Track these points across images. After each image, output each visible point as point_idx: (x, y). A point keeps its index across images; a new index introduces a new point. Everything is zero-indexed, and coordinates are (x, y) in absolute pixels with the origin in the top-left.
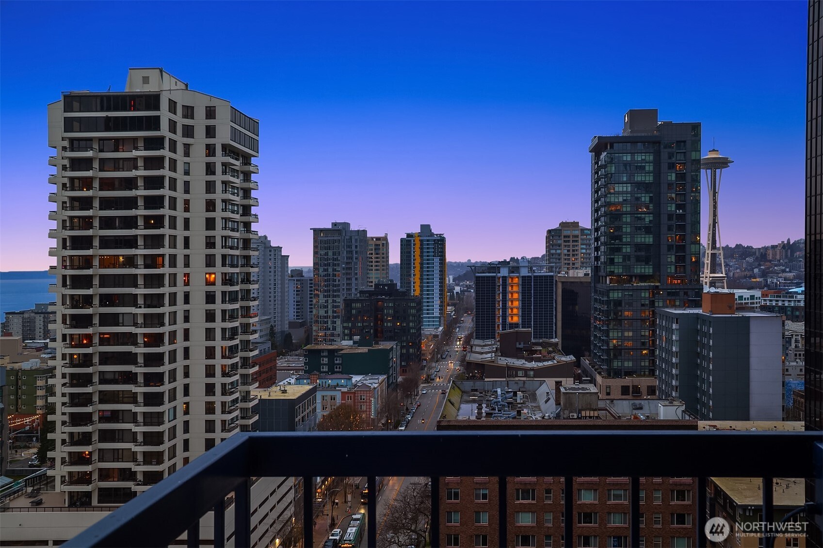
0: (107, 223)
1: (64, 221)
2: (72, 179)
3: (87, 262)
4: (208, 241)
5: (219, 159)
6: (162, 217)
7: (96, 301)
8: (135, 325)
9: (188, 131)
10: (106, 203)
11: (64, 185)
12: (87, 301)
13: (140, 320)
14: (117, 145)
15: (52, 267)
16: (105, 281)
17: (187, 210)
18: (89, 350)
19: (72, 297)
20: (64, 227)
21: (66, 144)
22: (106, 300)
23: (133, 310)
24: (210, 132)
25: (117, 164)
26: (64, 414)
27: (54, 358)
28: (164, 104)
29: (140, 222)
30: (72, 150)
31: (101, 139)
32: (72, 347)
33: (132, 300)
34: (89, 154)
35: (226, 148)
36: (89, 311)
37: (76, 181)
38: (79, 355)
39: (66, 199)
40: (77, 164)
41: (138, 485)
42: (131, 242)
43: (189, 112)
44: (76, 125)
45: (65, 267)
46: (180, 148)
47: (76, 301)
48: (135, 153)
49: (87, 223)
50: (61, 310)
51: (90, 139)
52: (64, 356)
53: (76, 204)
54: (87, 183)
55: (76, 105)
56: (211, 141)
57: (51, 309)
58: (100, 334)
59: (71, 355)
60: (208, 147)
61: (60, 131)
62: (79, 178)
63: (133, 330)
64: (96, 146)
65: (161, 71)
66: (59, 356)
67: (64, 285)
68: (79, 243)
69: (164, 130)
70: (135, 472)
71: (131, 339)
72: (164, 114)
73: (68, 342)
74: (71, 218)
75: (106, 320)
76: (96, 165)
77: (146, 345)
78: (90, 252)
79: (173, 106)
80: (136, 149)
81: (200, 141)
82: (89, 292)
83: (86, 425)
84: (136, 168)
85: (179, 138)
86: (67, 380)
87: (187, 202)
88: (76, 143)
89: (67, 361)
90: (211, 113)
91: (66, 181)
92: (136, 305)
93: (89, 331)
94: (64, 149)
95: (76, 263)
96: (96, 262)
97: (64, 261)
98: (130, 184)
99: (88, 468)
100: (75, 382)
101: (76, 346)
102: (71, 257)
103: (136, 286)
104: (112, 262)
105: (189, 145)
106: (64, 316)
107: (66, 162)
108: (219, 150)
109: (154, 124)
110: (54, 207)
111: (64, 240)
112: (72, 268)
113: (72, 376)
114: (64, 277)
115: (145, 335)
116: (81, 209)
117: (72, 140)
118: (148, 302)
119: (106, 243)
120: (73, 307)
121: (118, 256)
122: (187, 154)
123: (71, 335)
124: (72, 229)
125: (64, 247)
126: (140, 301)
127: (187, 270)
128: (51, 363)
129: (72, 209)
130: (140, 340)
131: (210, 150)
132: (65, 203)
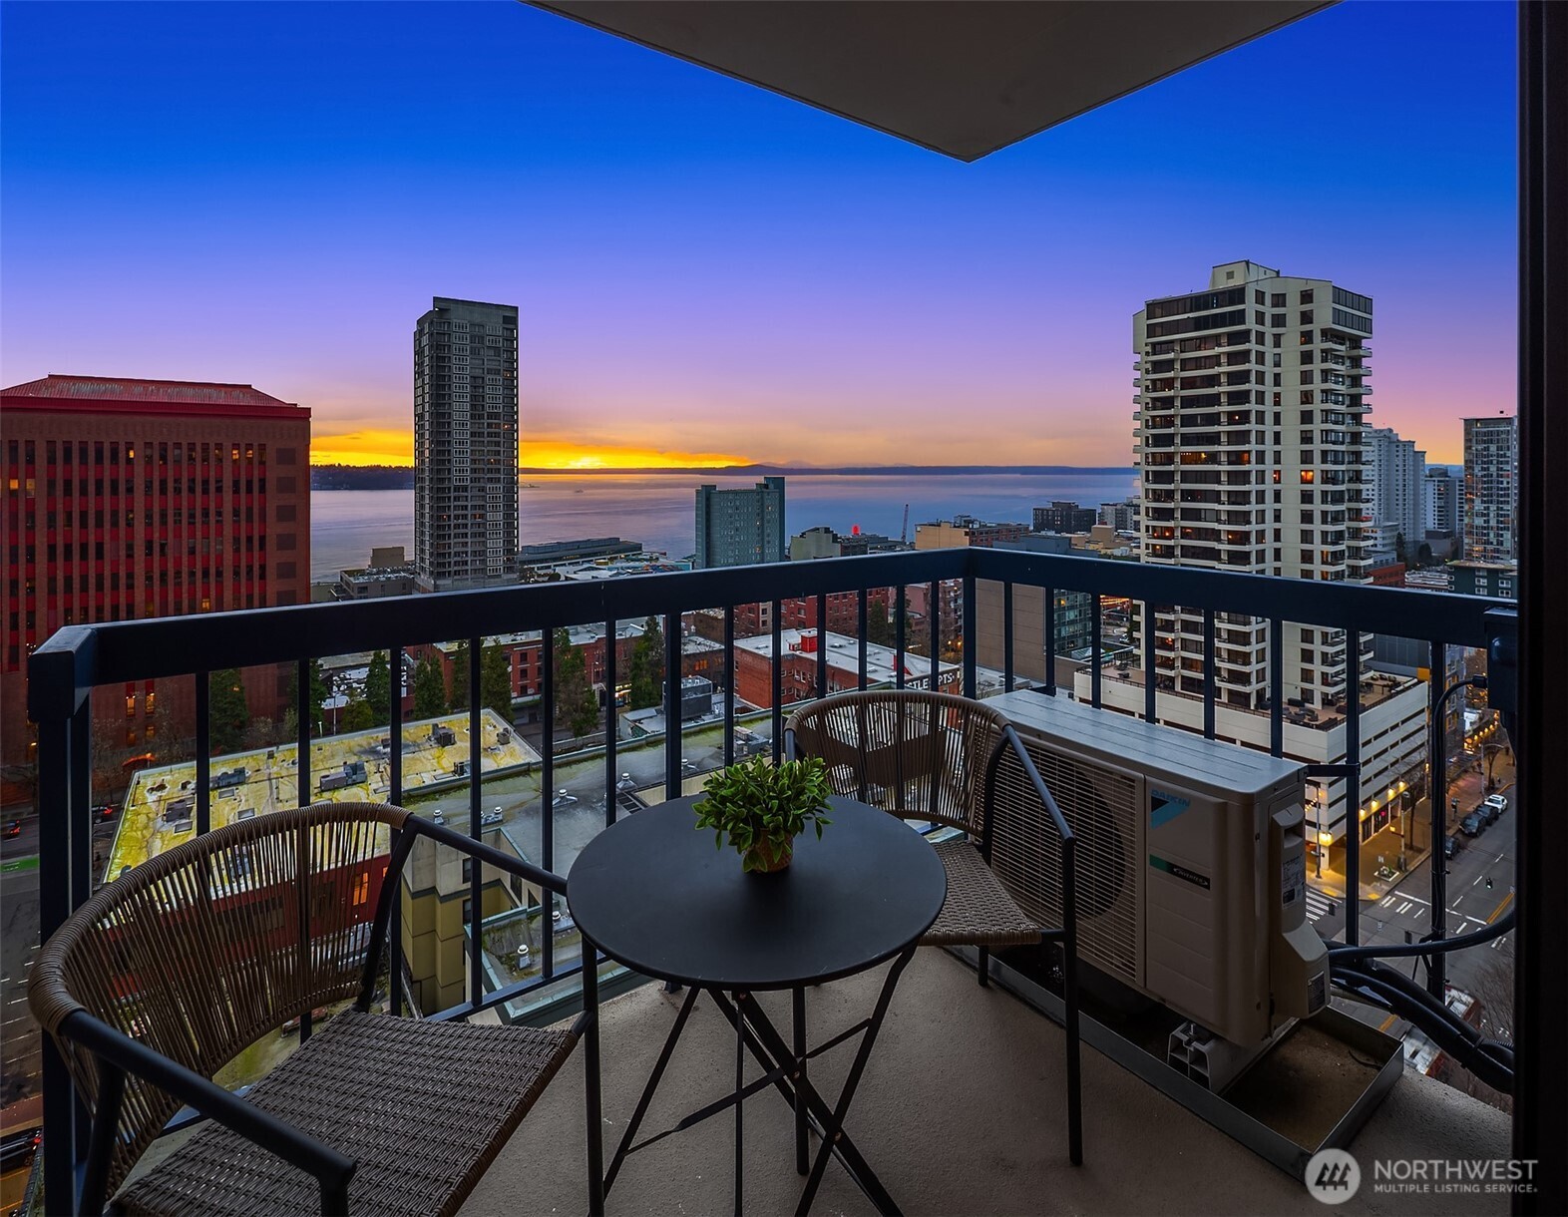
0: (1188, 421)
1: (1147, 421)
2: (1154, 381)
3: (1169, 459)
4: (1304, 436)
5: (1318, 345)
6: (1248, 412)
7: (1178, 496)
8: (1219, 521)
9: (1279, 321)
10: (1188, 402)
11: (1147, 387)
12: (1169, 495)
13: (1224, 517)
14: (1201, 343)
15: (1136, 464)
16: (1186, 477)
17: (1277, 403)
18: (1171, 543)
19: (1154, 491)
20: (1147, 427)
21: (1149, 349)
22: (1188, 495)
23: (1216, 506)
24: (1306, 318)
25: (1198, 363)
27: (1139, 547)
28: (1250, 296)
29: (1224, 419)
30: (1154, 354)
31: (1182, 340)
32: (1155, 538)
33: (1215, 497)
34: (1171, 356)
35: (1327, 334)
36: (1171, 505)
37: (1158, 383)
38: (1161, 546)
39: (1149, 400)
40: (1158, 367)
41: (1222, 681)
42: (1214, 439)
43: (1279, 300)
44: (1159, 330)
45: (1148, 463)
46: (1269, 340)
47: (1157, 496)
48: (1218, 350)
49: (1168, 421)
50: (1144, 504)
51: (1172, 342)
52: (1147, 545)
53: (1159, 404)
54: (1169, 384)
55: (1158, 311)
56: (1307, 327)
57: (1135, 502)
58: (1182, 528)
59: (1154, 546)
60: (1303, 334)
61: (1144, 339)
62: (1159, 380)
63: (1216, 526)
64: (1177, 348)
65: (1247, 263)
66: (1143, 546)
67: (1147, 480)
68: (1159, 441)
69: (1250, 323)
70: (1220, 668)
71: (1215, 535)
72: (1250, 306)
73: (1151, 533)
74: (1153, 417)
75: (1188, 514)
76: (1177, 366)
77: (1230, 542)
78: (1172, 449)
79: (1260, 297)
80: (1219, 345)
81: (1293, 330)
82: (1172, 487)
83: (1168, 613)
84: (1219, 365)
85: (1269, 330)
87: (1277, 395)
88: (1158, 347)
89: (1150, 551)
90: (1307, 297)
91: (1148, 383)
92: (1219, 502)
93: (1171, 524)
94: (1147, 354)
95: (1158, 460)
96: (1178, 459)
97: (1147, 458)
98: (1213, 381)
99: (1171, 655)
101: (1158, 538)
102: (1153, 454)
103: (1219, 482)
104: (1195, 458)
105: (1280, 335)
106: (1147, 508)
107: (1149, 366)
108: (1317, 336)
109: (1239, 317)
110: (1138, 408)
111: (1147, 438)
112: (1154, 463)
114: (1147, 472)
115: (1229, 532)
116: (1163, 409)
117: (1154, 345)
118: (1233, 499)
119: (1187, 440)
120: (1156, 500)
121: (1200, 452)
122: (1277, 344)
123: (1153, 527)
124: (1154, 427)
125: (1147, 445)
126: (1224, 498)
127: (1277, 467)
128: (1135, 551)
129: (1154, 409)
130: (1223, 537)
131: (1307, 337)
132: (1147, 404)
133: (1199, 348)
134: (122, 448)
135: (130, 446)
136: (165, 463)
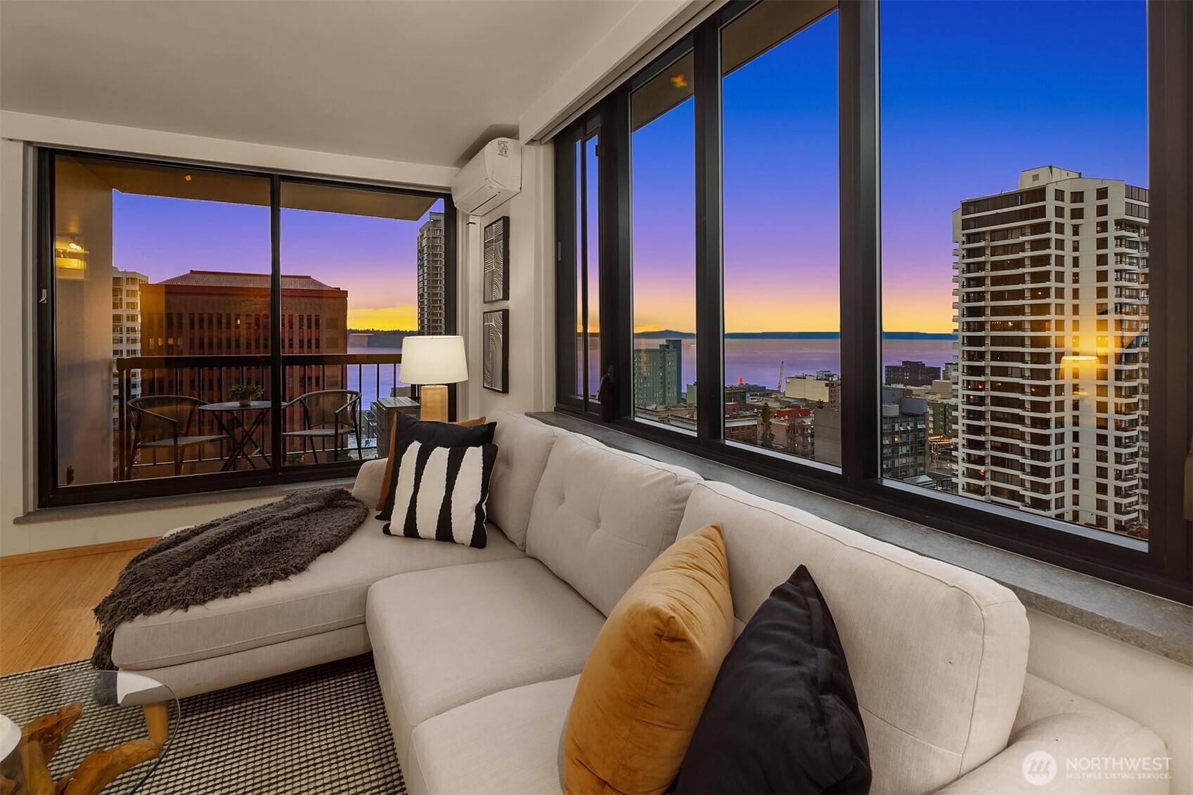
0: (997, 296)
1: (963, 296)
2: (969, 265)
3: (981, 326)
4: (1100, 308)
5: (1112, 232)
6: (1048, 289)
7: (988, 356)
8: (1023, 377)
9: (1077, 214)
10: (996, 280)
11: (963, 269)
12: (981, 356)
13: (1027, 374)
14: (1005, 234)
15: (955, 330)
16: (995, 341)
17: (1076, 281)
18: (982, 394)
19: (969, 352)
21: (964, 239)
22: (996, 356)
23: (1020, 365)
24: (1102, 210)
25: (1006, 249)
26: (963, 439)
27: (956, 397)
28: (1050, 194)
29: (1027, 294)
30: (969, 243)
31: (992, 232)
32: (969, 390)
33: (1020, 357)
34: (982, 244)
35: (1119, 223)
36: (982, 364)
37: (972, 266)
38: (974, 396)
39: (964, 280)
40: (971, 253)
41: (1026, 506)
42: (1019, 310)
43: (1078, 196)
44: (972, 223)
45: (964, 330)
46: (1068, 230)
47: (971, 356)
48: (1022, 239)
49: (980, 296)
50: (961, 362)
51: (984, 233)
52: (963, 396)
53: (972, 283)
54: (981, 266)
55: (972, 208)
56: (1103, 219)
58: (992, 382)
59: (968, 396)
60: (1099, 224)
61: (960, 234)
62: (974, 263)
63: (1020, 381)
64: (988, 237)
65: (1051, 167)
66: (960, 396)
67: (963, 343)
68: (972, 312)
69: (1050, 216)
70: (1024, 496)
71: (1020, 388)
72: (1050, 203)
73: (965, 386)
74: (968, 293)
75: (996, 371)
76: (988, 252)
77: (1033, 394)
78: (982, 319)
79: (1059, 195)
80: (1023, 235)
81: (1089, 222)
82: (982, 349)
83: (980, 450)
84: (1024, 250)
85: (1068, 222)
86: (965, 414)
87: (1076, 275)
88: (972, 237)
89: (965, 400)
90: (1102, 194)
91: (964, 266)
92: (1024, 362)
93: (982, 379)
94: (963, 242)
95: (972, 327)
96: (988, 326)
97: (963, 325)
98: (1019, 263)
99: (982, 483)
100: (971, 416)
101: (972, 390)
102: (968, 322)
103: (1023, 345)
104: (1003, 326)
105: (1078, 225)
106: (963, 366)
107: (964, 253)
108: (1111, 226)
109: (1041, 212)
110: (956, 286)
111: (963, 310)
112: (970, 330)
113: (969, 411)
114: (964, 337)
115: (1032, 386)
116: (976, 287)
117: (968, 236)
118: (1035, 360)
119: (996, 311)
120: (971, 360)
121: (1008, 322)
122: (1076, 232)
123: (969, 381)
124: (969, 301)
125: (964, 315)
126: (1027, 358)
127: (1075, 333)
128: (953, 400)
129: (969, 286)
130: (1027, 390)
131: (1103, 227)
132: (963, 283)
133: (1006, 238)
134: (233, 318)
135: (237, 317)
136: (258, 328)
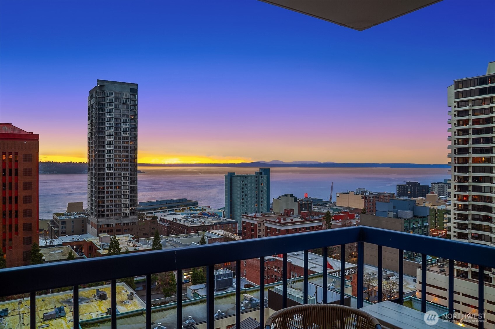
0: (476, 141)
1: (455, 141)
2: (458, 121)
3: (466, 160)
7: (470, 179)
8: (491, 192)
10: (475, 131)
11: (455, 124)
12: (466, 179)
13: (494, 190)
14: (482, 102)
15: (449, 163)
16: (475, 170)
18: (467, 203)
19: (458, 177)
20: (455, 144)
21: (456, 104)
22: (476, 179)
23: (490, 185)
25: (481, 112)
26: (454, 232)
27: (450, 205)
29: (494, 140)
30: (459, 107)
31: (473, 100)
32: (458, 201)
33: (489, 180)
34: (467, 108)
36: (467, 184)
37: (461, 122)
38: (462, 205)
39: (456, 131)
40: (460, 113)
42: (489, 150)
44: (461, 95)
45: (455, 163)
47: (460, 180)
48: (491, 105)
49: (466, 141)
50: (453, 183)
51: (467, 101)
52: (455, 205)
53: (461, 132)
54: (466, 122)
55: (461, 85)
57: (449, 182)
58: (472, 195)
59: (458, 205)
61: (453, 99)
62: (462, 120)
63: (490, 195)
64: (470, 104)
66: (452, 205)
67: (455, 171)
68: (461, 151)
71: (489, 199)
73: (456, 198)
74: (458, 139)
75: (475, 189)
76: (470, 113)
78: (467, 155)
80: (492, 103)
82: (467, 175)
83: (465, 239)
84: (492, 113)
86: (456, 216)
88: (460, 104)
89: (456, 207)
91: (456, 122)
92: (491, 182)
93: (467, 194)
94: (455, 107)
95: (461, 161)
96: (470, 160)
97: (455, 160)
98: (488, 121)
100: (460, 217)
101: (460, 201)
102: (458, 158)
103: (491, 172)
104: (480, 160)
106: (455, 186)
107: (456, 113)
110: (450, 134)
111: (455, 150)
112: (459, 163)
113: (458, 214)
114: (455, 167)
116: (463, 135)
117: (458, 102)
119: (475, 151)
120: (459, 182)
121: (482, 157)
123: (458, 195)
124: (458, 144)
125: (455, 153)
126: (494, 181)
128: (449, 207)
129: (459, 135)
130: (494, 200)
132: (455, 132)
133: (481, 104)
